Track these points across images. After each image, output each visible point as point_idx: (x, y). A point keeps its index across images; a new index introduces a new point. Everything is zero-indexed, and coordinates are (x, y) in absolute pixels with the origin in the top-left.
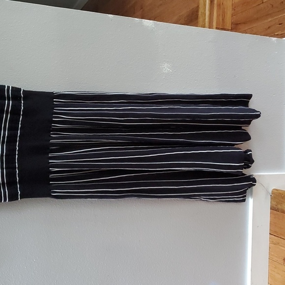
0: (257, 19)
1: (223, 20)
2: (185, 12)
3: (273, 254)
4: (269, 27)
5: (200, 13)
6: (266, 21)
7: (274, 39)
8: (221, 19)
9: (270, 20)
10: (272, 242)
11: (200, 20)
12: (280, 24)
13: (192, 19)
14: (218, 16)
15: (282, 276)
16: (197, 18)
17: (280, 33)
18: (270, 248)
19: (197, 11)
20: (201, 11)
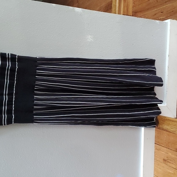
0: (148, 9)
1: (127, 9)
2: (104, 4)
3: (157, 156)
4: (155, 14)
5: (113, 5)
6: (153, 10)
7: (158, 21)
8: (126, 9)
9: (156, 10)
10: (156, 149)
11: (113, 9)
12: (162, 12)
13: (108, 9)
14: (124, 7)
15: (162, 170)
16: (111, 8)
17: (162, 18)
18: (155, 152)
19: (111, 4)
20: (113, 3)
